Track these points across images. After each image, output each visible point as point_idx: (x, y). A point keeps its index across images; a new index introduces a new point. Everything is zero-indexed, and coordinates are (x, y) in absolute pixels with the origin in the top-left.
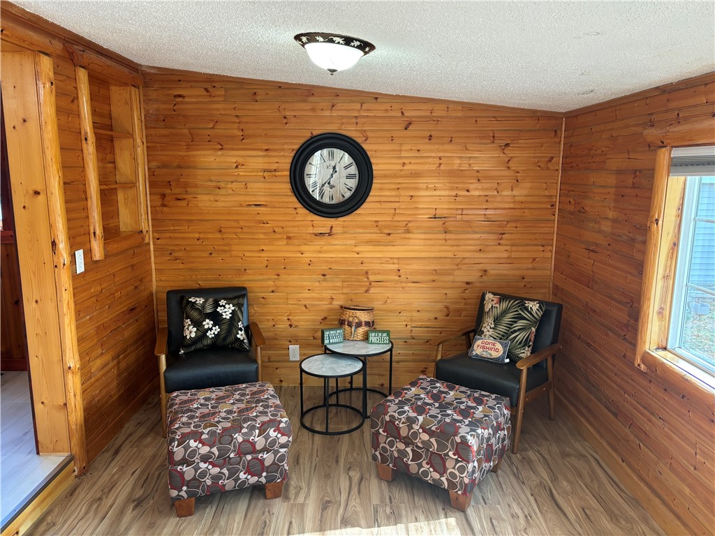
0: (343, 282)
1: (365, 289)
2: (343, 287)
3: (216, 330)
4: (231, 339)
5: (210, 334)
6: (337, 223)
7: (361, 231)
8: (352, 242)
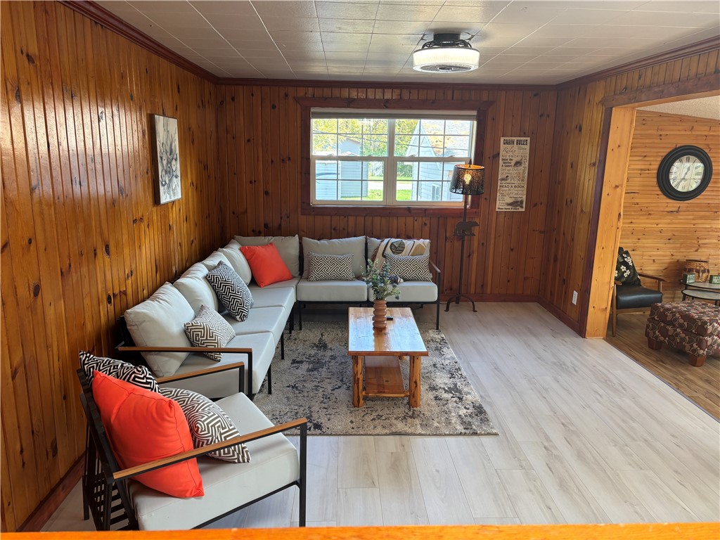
0: (682, 244)
1: (696, 249)
2: (680, 248)
3: (628, 272)
4: (635, 278)
5: (625, 275)
6: (683, 204)
7: (697, 209)
8: (691, 217)
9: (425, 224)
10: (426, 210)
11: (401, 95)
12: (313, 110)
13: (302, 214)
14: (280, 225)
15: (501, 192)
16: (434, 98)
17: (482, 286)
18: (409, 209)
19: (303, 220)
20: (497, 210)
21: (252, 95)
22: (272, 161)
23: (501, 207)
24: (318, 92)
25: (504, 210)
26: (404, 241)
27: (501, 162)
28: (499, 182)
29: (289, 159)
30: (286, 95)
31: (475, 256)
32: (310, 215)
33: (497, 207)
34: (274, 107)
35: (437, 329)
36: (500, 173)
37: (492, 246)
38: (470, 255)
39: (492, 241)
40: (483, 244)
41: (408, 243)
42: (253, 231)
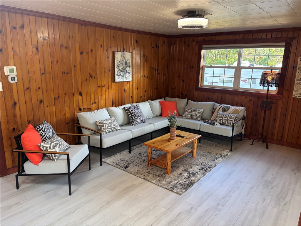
9: (251, 100)
10: (251, 93)
11: (243, 37)
12: (203, 46)
13: (195, 90)
14: (187, 94)
15: (297, 87)
16: (261, 38)
17: (282, 137)
18: (243, 92)
19: (196, 93)
20: (293, 97)
21: (181, 41)
22: (186, 68)
23: (296, 95)
24: (206, 38)
25: (297, 97)
26: (231, 106)
27: (298, 70)
28: (296, 81)
29: (193, 67)
30: (193, 41)
31: (278, 119)
32: (198, 91)
33: (293, 95)
34: (189, 46)
35: (231, 150)
36: (296, 76)
37: (289, 116)
38: (275, 119)
39: (290, 113)
40: (283, 114)
41: (232, 108)
42: (177, 96)
